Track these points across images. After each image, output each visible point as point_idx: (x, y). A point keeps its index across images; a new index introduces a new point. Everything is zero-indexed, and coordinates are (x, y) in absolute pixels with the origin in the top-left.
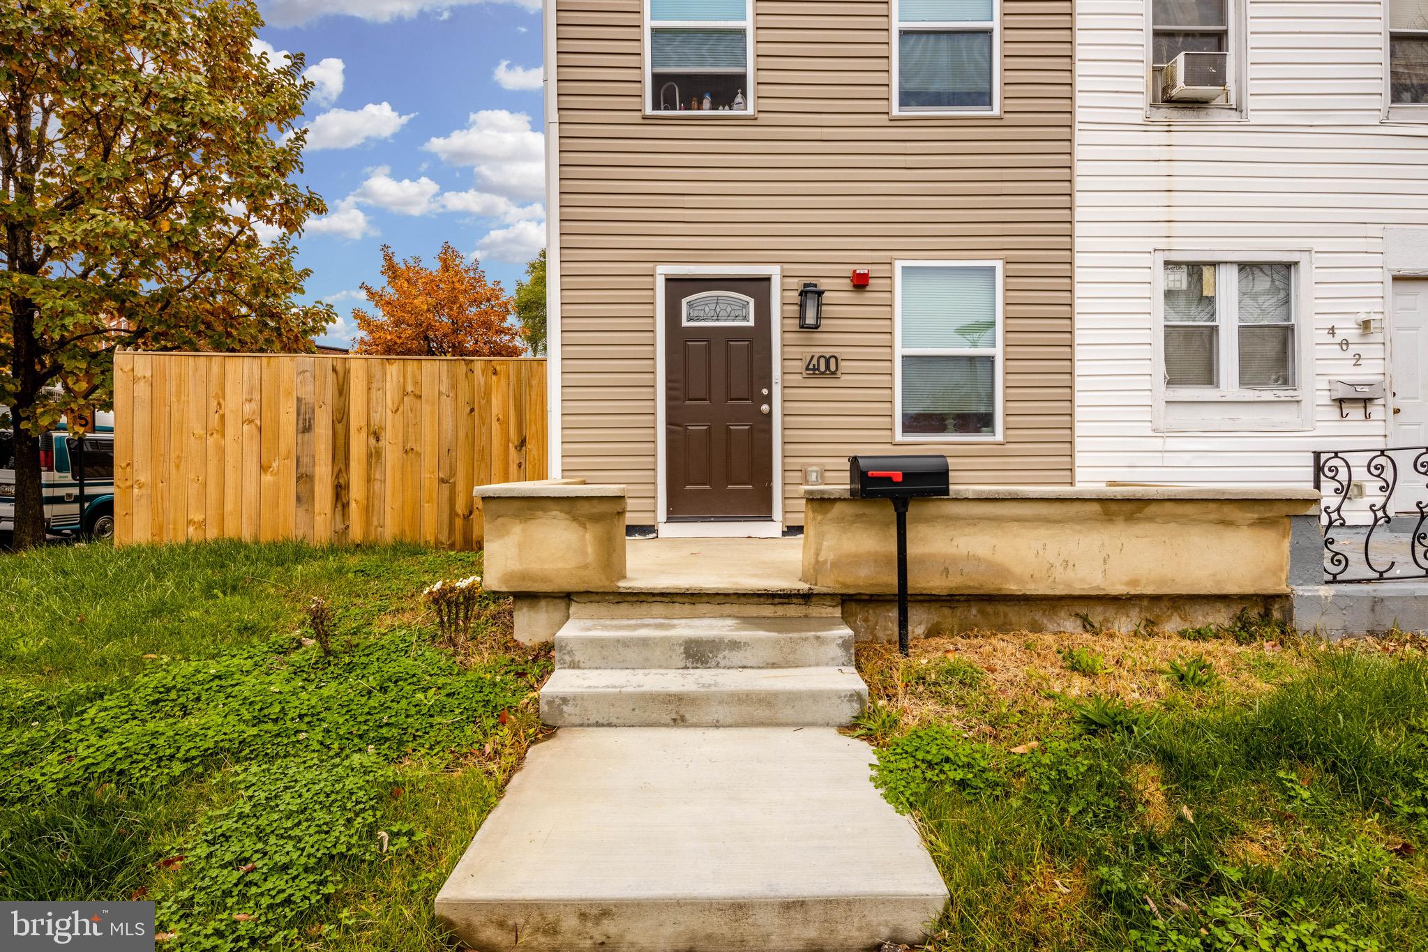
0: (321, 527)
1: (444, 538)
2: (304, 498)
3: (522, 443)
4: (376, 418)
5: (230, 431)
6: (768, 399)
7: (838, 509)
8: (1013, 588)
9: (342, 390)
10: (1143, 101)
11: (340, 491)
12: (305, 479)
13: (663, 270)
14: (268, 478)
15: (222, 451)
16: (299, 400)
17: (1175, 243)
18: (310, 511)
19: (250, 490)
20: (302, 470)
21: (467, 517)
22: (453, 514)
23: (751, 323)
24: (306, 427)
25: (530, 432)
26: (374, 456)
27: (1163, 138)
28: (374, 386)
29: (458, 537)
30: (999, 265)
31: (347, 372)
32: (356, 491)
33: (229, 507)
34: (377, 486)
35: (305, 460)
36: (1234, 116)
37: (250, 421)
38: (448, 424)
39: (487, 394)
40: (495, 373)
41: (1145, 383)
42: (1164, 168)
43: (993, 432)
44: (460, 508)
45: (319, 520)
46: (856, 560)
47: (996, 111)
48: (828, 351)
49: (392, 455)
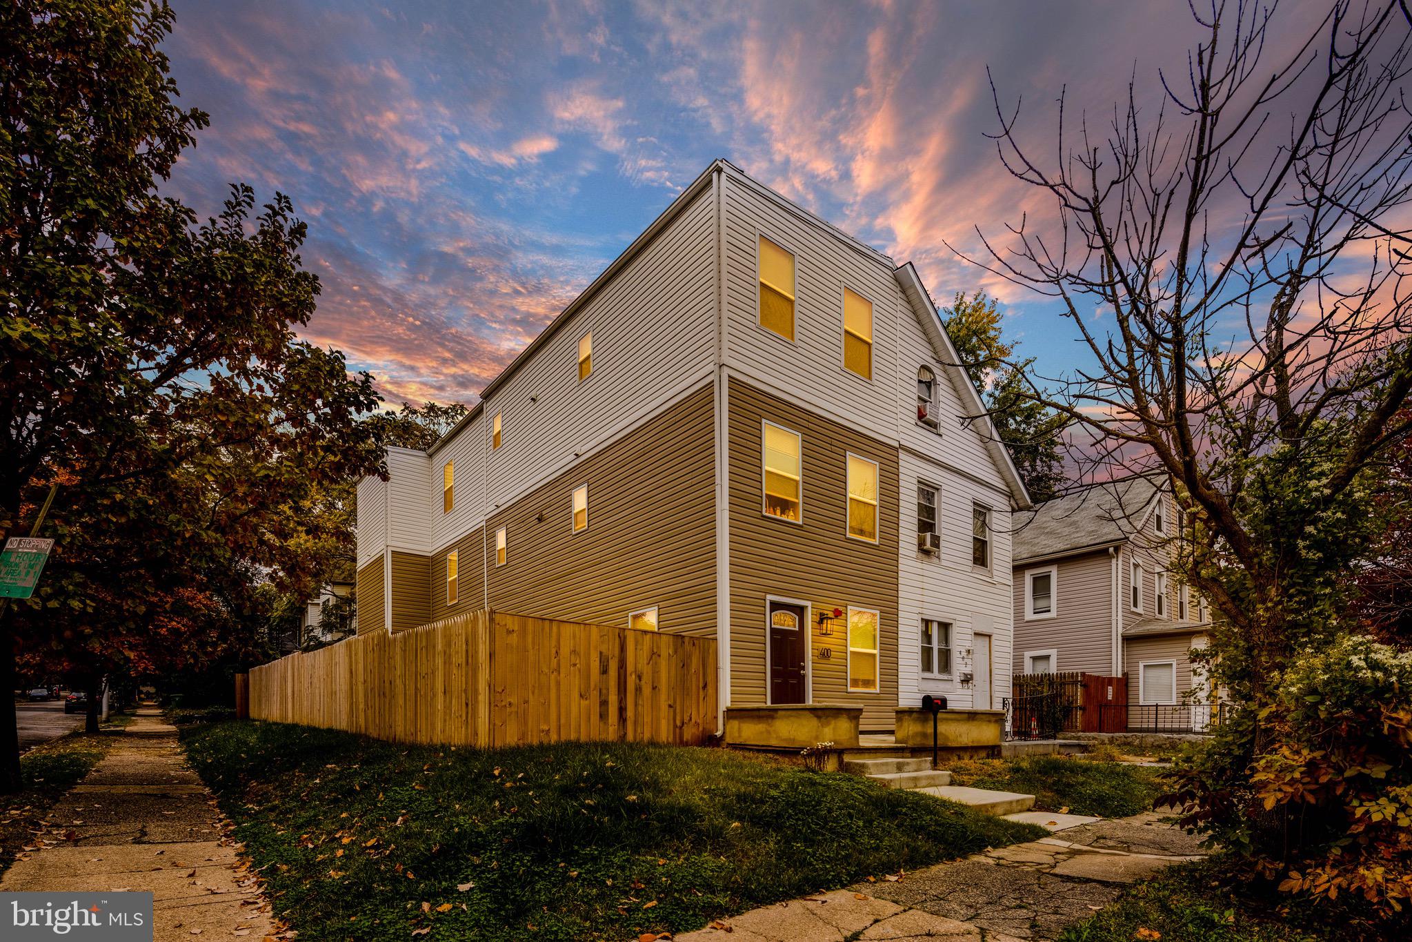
0: (611, 734)
1: (671, 740)
2: (603, 716)
3: (705, 687)
4: (639, 666)
5: (563, 671)
6: (803, 668)
7: (915, 715)
8: (950, 744)
9: (623, 648)
10: (916, 548)
11: (622, 710)
12: (604, 703)
13: (770, 597)
14: (584, 703)
15: (558, 683)
16: (601, 653)
17: (925, 611)
18: (606, 723)
19: (574, 710)
20: (603, 698)
21: (681, 728)
22: (675, 726)
23: (797, 629)
24: (604, 671)
25: (710, 678)
26: (638, 690)
27: (919, 565)
28: (639, 647)
29: (678, 740)
30: (878, 612)
31: (625, 638)
32: (630, 713)
33: (563, 721)
34: (640, 708)
35: (604, 691)
36: (936, 560)
37: (575, 665)
38: (673, 672)
39: (690, 656)
40: (694, 644)
41: (915, 669)
42: (920, 578)
43: (875, 687)
44: (678, 723)
45: (611, 729)
46: (916, 735)
47: (877, 543)
48: (828, 646)
49: (647, 690)
